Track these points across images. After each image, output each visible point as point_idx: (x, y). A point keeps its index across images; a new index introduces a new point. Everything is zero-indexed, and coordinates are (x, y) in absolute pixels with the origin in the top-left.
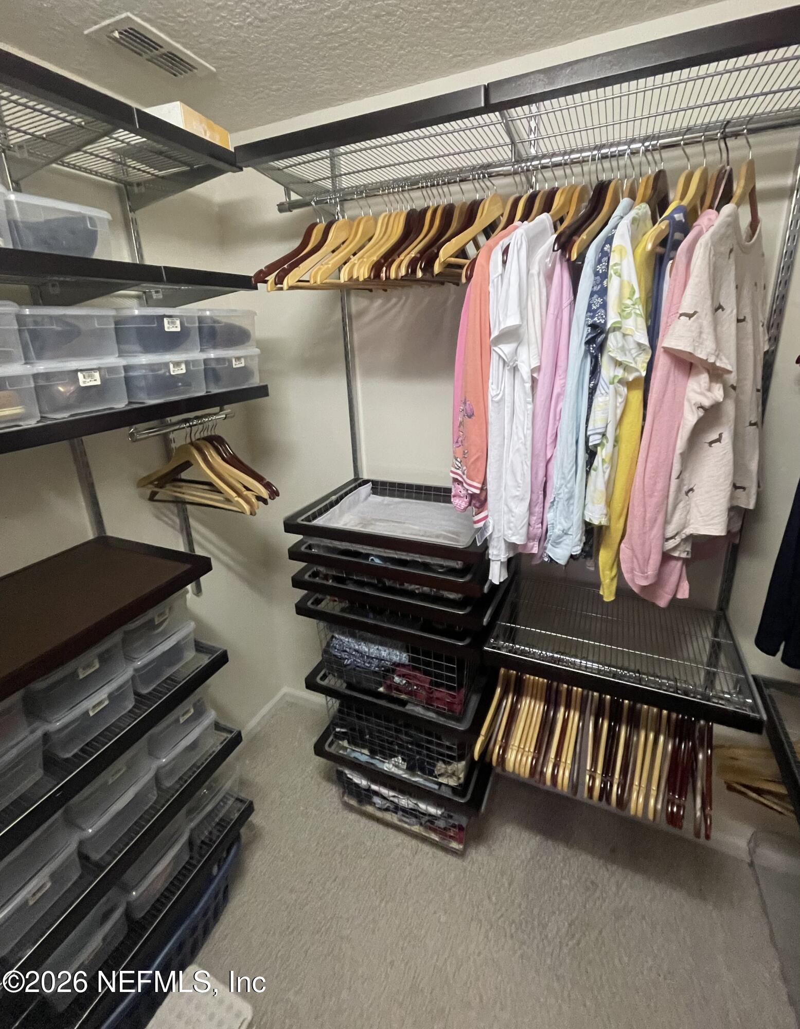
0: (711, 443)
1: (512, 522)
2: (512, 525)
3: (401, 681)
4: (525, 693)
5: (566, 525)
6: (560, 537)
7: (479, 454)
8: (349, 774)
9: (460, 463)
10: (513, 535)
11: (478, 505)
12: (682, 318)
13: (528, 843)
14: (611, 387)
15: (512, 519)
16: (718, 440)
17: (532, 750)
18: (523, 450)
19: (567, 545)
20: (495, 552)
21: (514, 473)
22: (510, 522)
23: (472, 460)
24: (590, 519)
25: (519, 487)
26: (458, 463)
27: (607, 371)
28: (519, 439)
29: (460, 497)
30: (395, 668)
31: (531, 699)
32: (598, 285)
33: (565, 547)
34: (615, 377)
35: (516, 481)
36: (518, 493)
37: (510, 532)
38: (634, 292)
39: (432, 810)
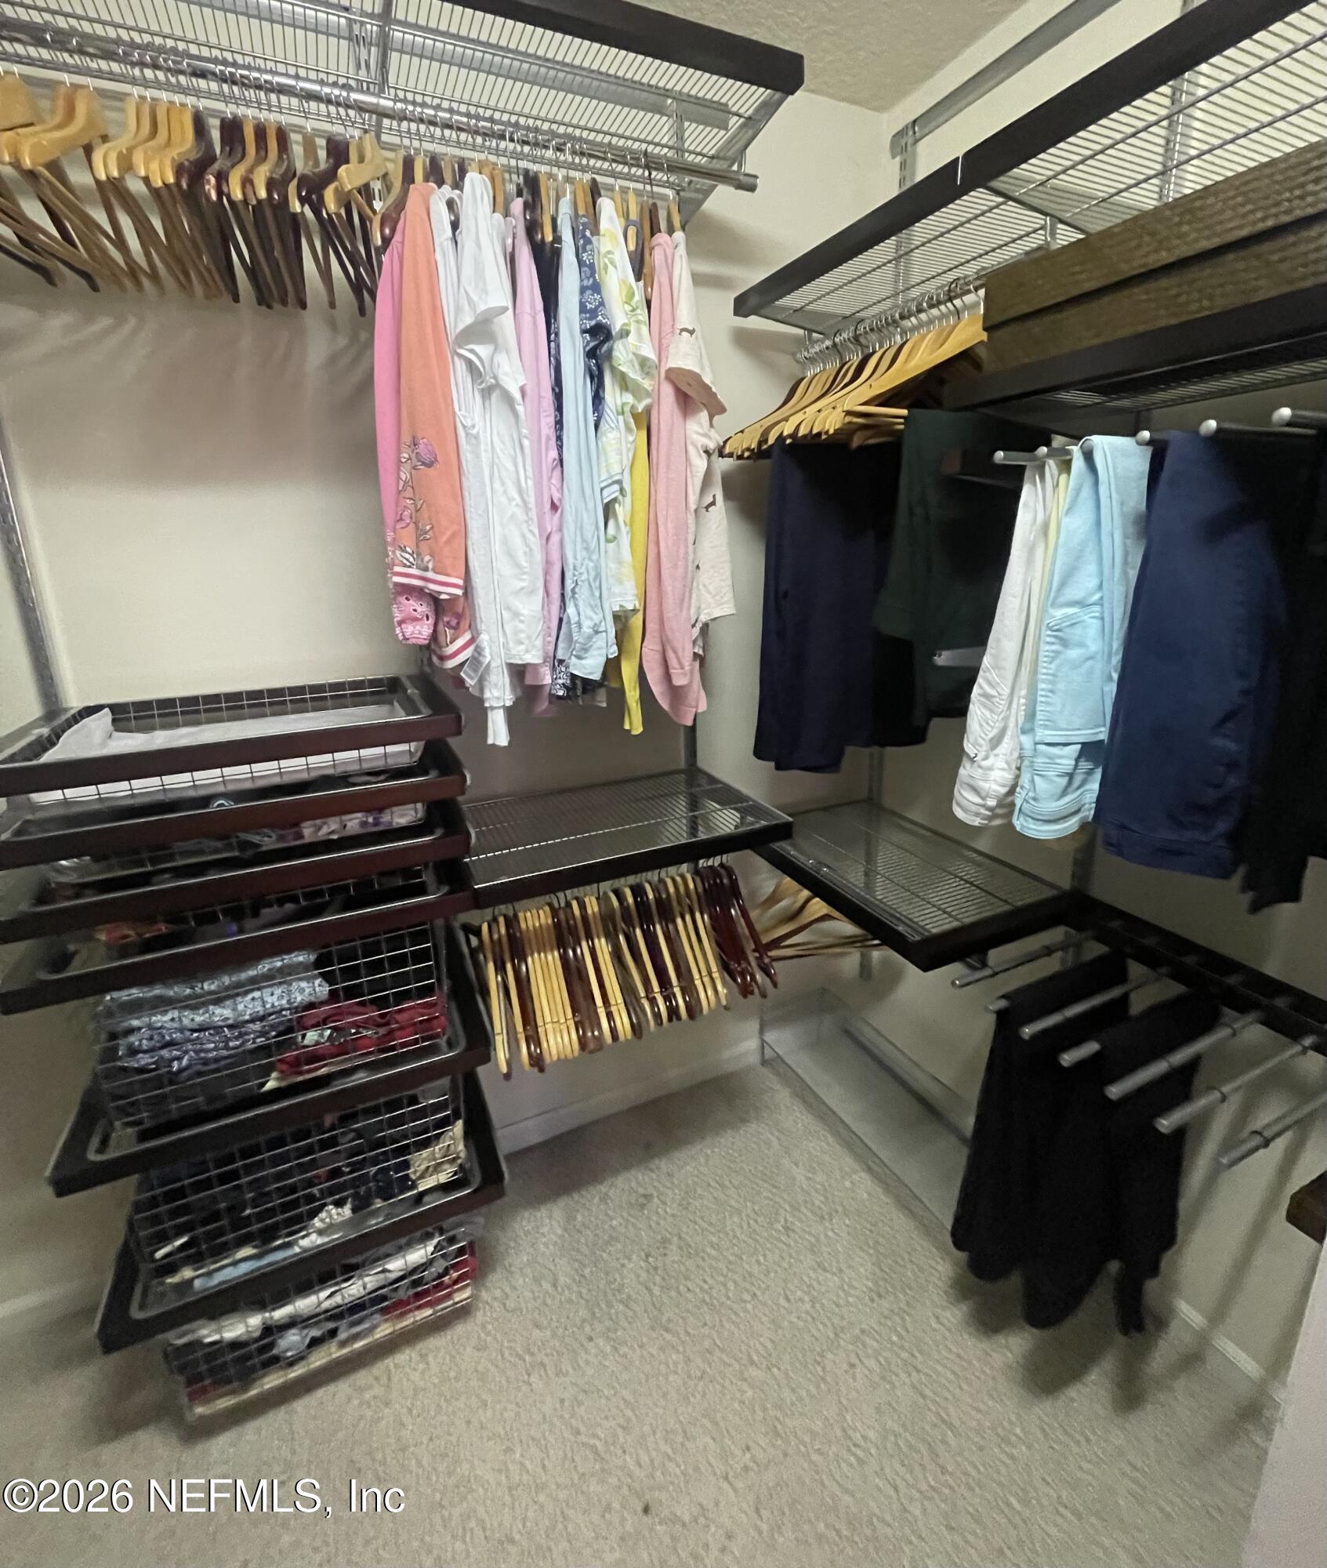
0: (707, 508)
1: (522, 631)
2: (522, 635)
3: (321, 1035)
4: (528, 951)
5: (597, 618)
6: (590, 638)
7: (455, 527)
8: (209, 1333)
9: (412, 555)
10: (527, 651)
11: (454, 623)
12: (684, 333)
13: (550, 1217)
14: (621, 418)
15: (522, 626)
16: (713, 503)
17: (570, 1015)
18: (520, 515)
19: (600, 648)
20: (496, 693)
21: (510, 554)
22: (517, 632)
23: (444, 538)
24: (621, 606)
25: (525, 573)
26: (407, 556)
27: (613, 395)
28: (510, 500)
29: (416, 619)
30: (303, 1016)
31: (539, 954)
32: (588, 278)
33: (595, 653)
34: (623, 405)
35: (518, 566)
36: (523, 584)
37: (522, 647)
38: (633, 294)
39: (417, 1255)
